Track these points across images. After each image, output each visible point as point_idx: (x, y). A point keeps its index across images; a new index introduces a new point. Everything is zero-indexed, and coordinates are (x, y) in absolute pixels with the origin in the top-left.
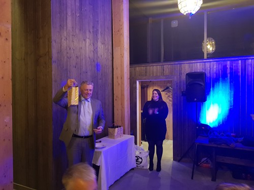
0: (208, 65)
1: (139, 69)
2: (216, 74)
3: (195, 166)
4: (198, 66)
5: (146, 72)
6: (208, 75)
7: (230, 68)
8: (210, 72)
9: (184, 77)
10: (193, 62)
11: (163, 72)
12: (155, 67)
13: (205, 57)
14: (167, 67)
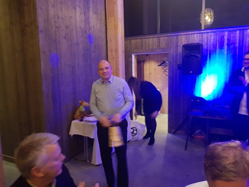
0: (205, 36)
1: (135, 41)
2: (214, 46)
3: (189, 138)
4: (195, 38)
5: (142, 45)
6: (205, 47)
7: (228, 39)
8: (207, 44)
9: (180, 49)
10: (190, 33)
11: (159, 45)
12: (151, 39)
13: (203, 28)
14: (164, 39)
